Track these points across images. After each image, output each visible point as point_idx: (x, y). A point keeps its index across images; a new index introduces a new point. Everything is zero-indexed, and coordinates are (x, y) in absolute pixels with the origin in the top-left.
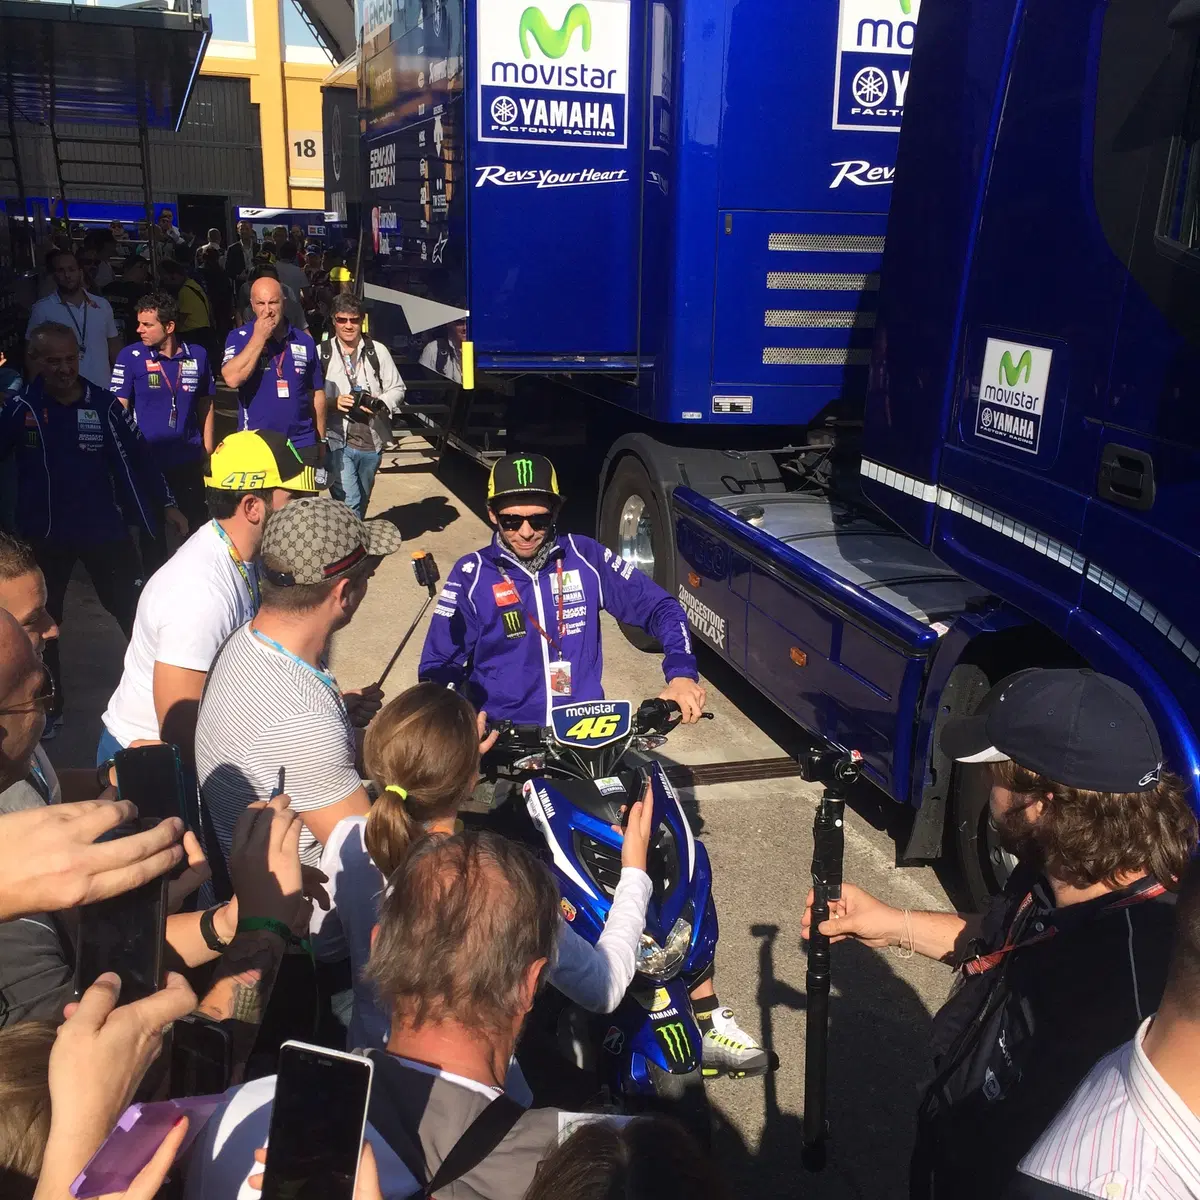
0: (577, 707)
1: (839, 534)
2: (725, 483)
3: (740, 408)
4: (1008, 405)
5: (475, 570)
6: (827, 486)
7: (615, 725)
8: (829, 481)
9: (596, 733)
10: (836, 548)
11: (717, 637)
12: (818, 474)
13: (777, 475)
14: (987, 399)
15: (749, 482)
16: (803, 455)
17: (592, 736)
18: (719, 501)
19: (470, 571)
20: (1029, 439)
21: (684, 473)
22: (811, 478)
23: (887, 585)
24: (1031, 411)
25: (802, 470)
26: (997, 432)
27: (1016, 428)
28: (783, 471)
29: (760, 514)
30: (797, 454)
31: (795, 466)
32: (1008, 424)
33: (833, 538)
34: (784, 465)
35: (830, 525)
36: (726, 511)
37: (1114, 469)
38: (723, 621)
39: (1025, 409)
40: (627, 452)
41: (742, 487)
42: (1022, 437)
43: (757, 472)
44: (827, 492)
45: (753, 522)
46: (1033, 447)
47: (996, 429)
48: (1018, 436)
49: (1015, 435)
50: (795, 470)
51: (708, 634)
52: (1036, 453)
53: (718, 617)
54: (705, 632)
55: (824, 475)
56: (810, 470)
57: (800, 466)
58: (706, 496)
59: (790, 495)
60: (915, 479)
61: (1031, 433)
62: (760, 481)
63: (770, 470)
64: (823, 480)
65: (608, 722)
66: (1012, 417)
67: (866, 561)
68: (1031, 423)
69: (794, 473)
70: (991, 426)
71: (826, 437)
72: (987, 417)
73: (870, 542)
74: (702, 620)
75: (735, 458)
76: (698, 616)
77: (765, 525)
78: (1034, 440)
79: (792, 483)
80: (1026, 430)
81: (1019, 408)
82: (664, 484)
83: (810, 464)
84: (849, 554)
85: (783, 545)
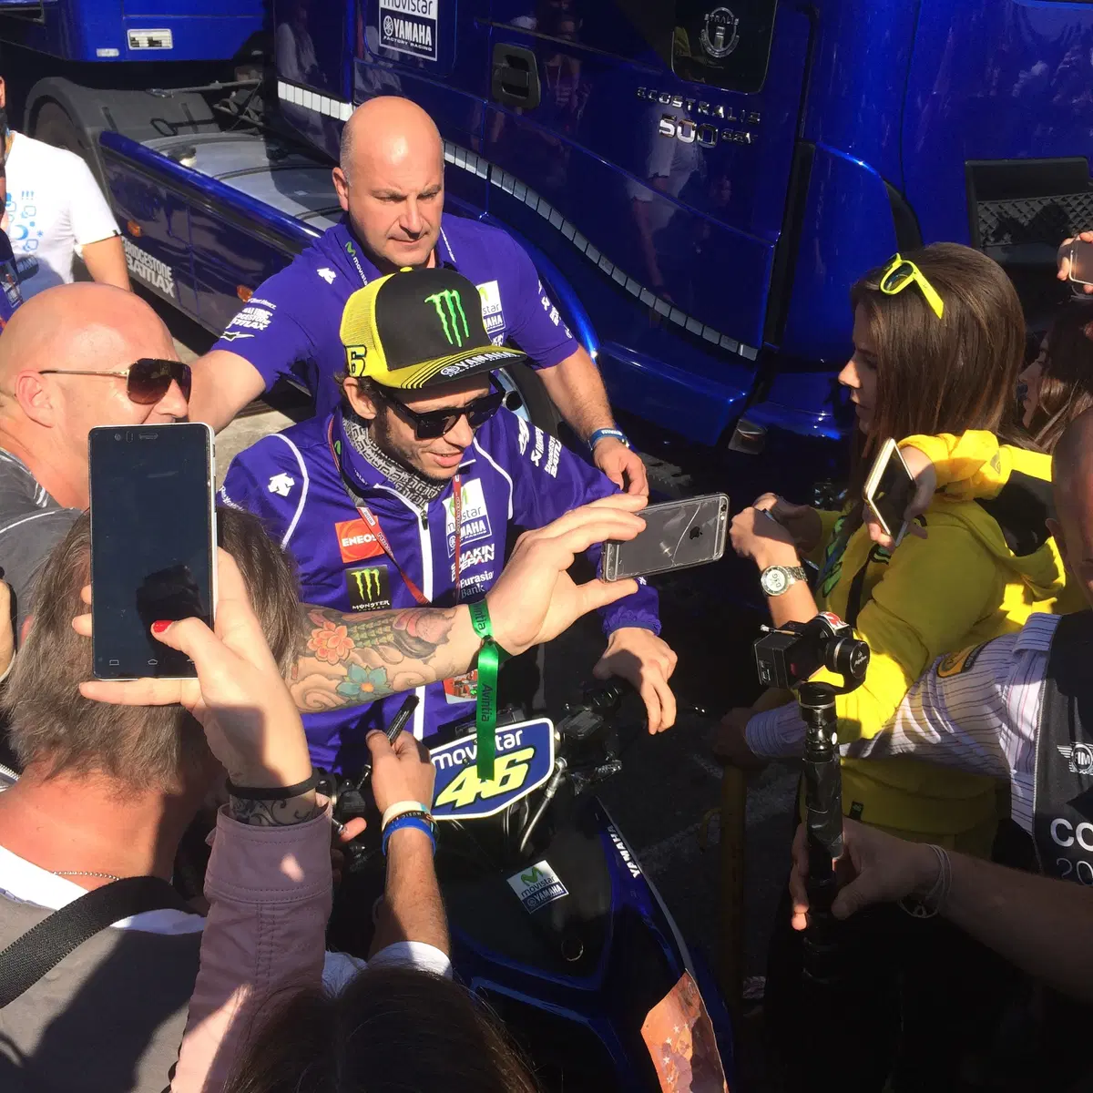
0: (451, 751)
1: (273, 169)
2: (156, 127)
3: (158, 43)
4: (406, 11)
5: (296, 491)
6: (261, 124)
7: (525, 767)
8: (263, 120)
9: (491, 789)
10: (271, 182)
11: (166, 287)
12: (251, 112)
13: (210, 116)
14: (386, 7)
15: (181, 125)
16: (234, 94)
17: (484, 796)
18: (149, 144)
19: (285, 492)
20: (428, 46)
21: (109, 117)
22: (244, 117)
23: (322, 215)
24: (427, 16)
25: (235, 109)
26: (399, 41)
27: (415, 36)
28: (215, 112)
29: (191, 154)
30: (227, 92)
31: (227, 106)
32: (408, 32)
33: (269, 173)
34: (217, 106)
35: (265, 161)
36: (158, 154)
37: (504, 68)
38: (170, 269)
39: (421, 15)
40: (46, 99)
41: (174, 128)
42: (421, 44)
43: (188, 113)
44: (262, 131)
45: (186, 162)
46: (432, 54)
47: (398, 38)
48: (418, 44)
49: (415, 43)
50: (228, 110)
51: (157, 285)
52: (435, 59)
53: (163, 265)
54: (153, 282)
55: (258, 113)
56: (241, 108)
57: (233, 106)
58: (136, 141)
59: (224, 134)
60: (331, 98)
61: (429, 39)
62: (192, 123)
63: (200, 110)
64: (257, 118)
65: (512, 764)
66: (411, 24)
67: (301, 193)
68: (429, 28)
69: (226, 113)
70: (393, 36)
71: (253, 72)
72: (389, 26)
73: (305, 176)
74: (149, 271)
75: (161, 97)
76: (144, 268)
77: (198, 164)
78: (433, 47)
79: (226, 123)
80: (424, 36)
81: (416, 13)
82: (89, 131)
83: (241, 103)
84: (284, 187)
85: (218, 182)
